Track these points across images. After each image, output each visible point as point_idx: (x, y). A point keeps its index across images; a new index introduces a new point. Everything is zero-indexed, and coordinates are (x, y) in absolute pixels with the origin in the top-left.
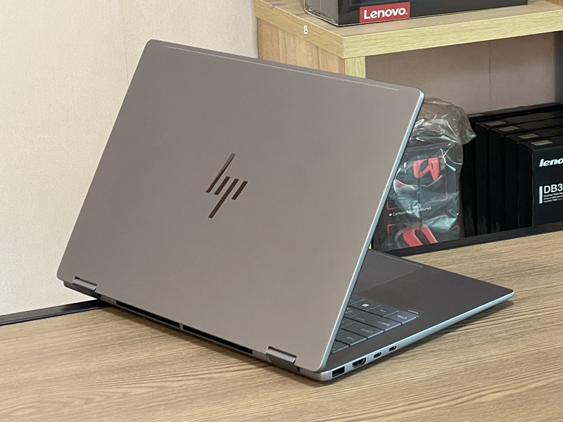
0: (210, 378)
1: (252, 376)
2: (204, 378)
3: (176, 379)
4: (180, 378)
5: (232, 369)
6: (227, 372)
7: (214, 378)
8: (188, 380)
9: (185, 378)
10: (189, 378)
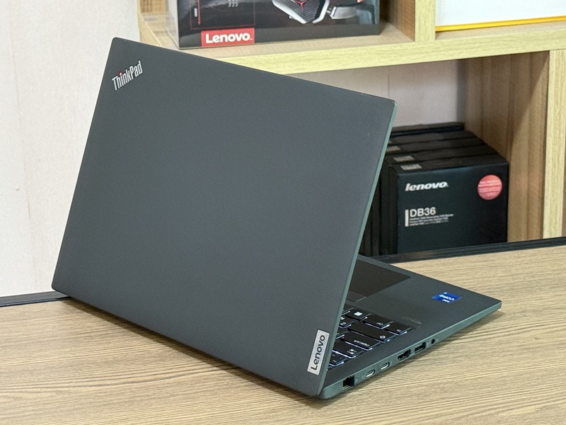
0: (66, 392)
1: (106, 392)
2: (60, 392)
3: (35, 390)
4: (39, 390)
5: (91, 383)
6: (85, 386)
7: (70, 393)
8: (45, 392)
9: (44, 390)
10: (49, 390)
